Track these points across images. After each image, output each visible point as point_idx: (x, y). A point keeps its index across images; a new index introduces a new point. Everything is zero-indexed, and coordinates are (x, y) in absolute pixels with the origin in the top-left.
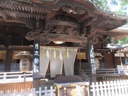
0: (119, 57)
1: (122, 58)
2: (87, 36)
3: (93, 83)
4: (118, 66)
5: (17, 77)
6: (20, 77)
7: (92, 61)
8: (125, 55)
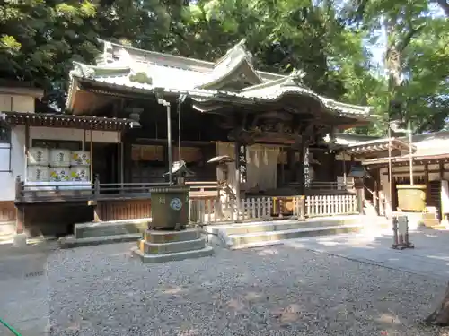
0: (341, 162)
1: (347, 162)
2: (301, 134)
3: (308, 197)
4: (339, 178)
5: (199, 189)
6: (202, 190)
7: (306, 170)
8: (352, 158)
